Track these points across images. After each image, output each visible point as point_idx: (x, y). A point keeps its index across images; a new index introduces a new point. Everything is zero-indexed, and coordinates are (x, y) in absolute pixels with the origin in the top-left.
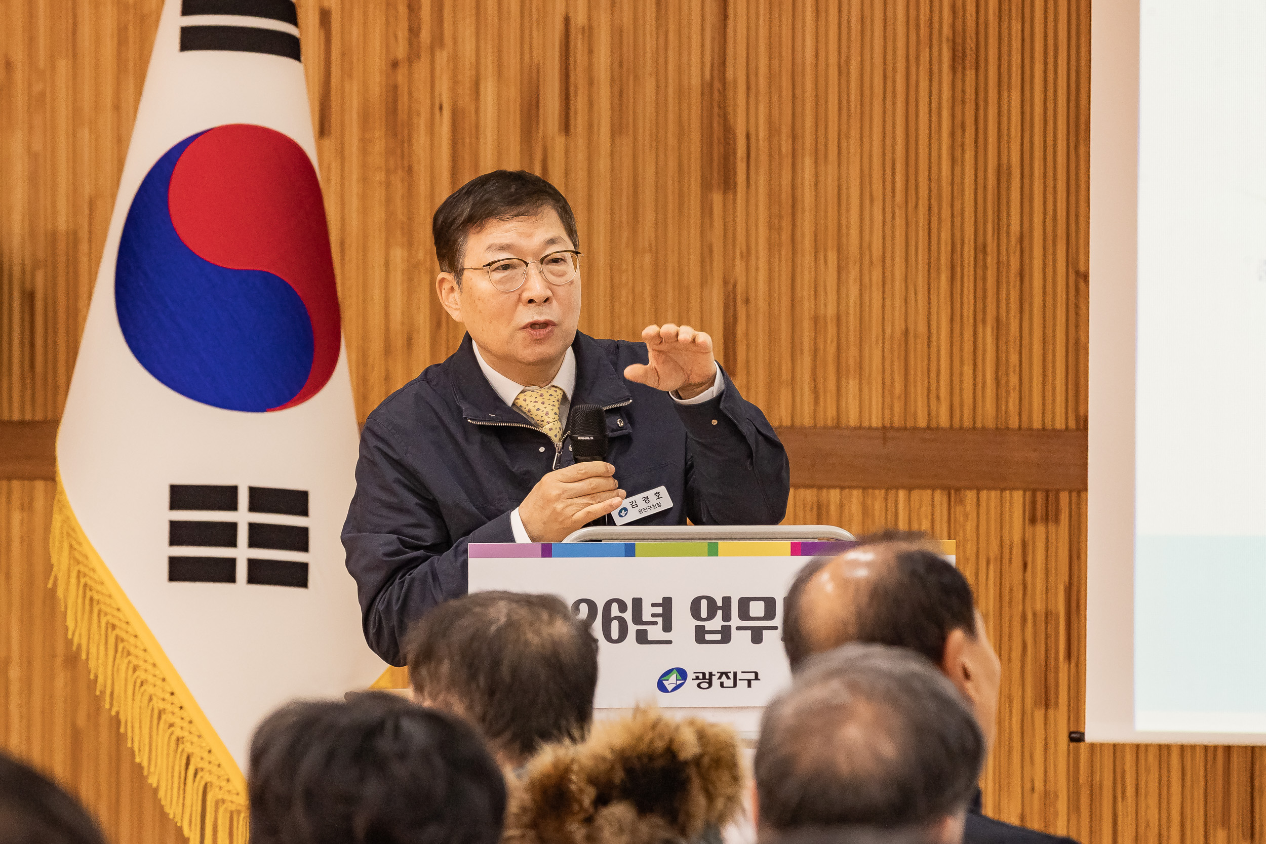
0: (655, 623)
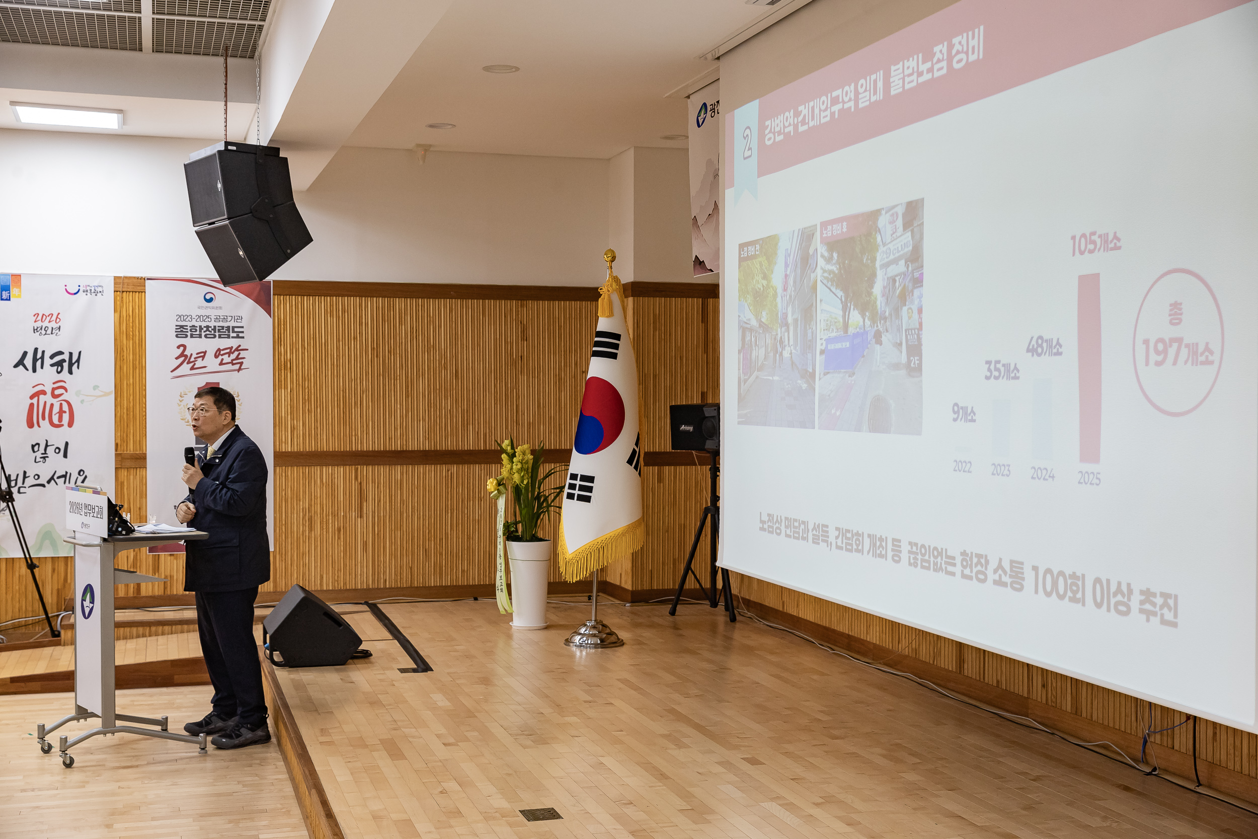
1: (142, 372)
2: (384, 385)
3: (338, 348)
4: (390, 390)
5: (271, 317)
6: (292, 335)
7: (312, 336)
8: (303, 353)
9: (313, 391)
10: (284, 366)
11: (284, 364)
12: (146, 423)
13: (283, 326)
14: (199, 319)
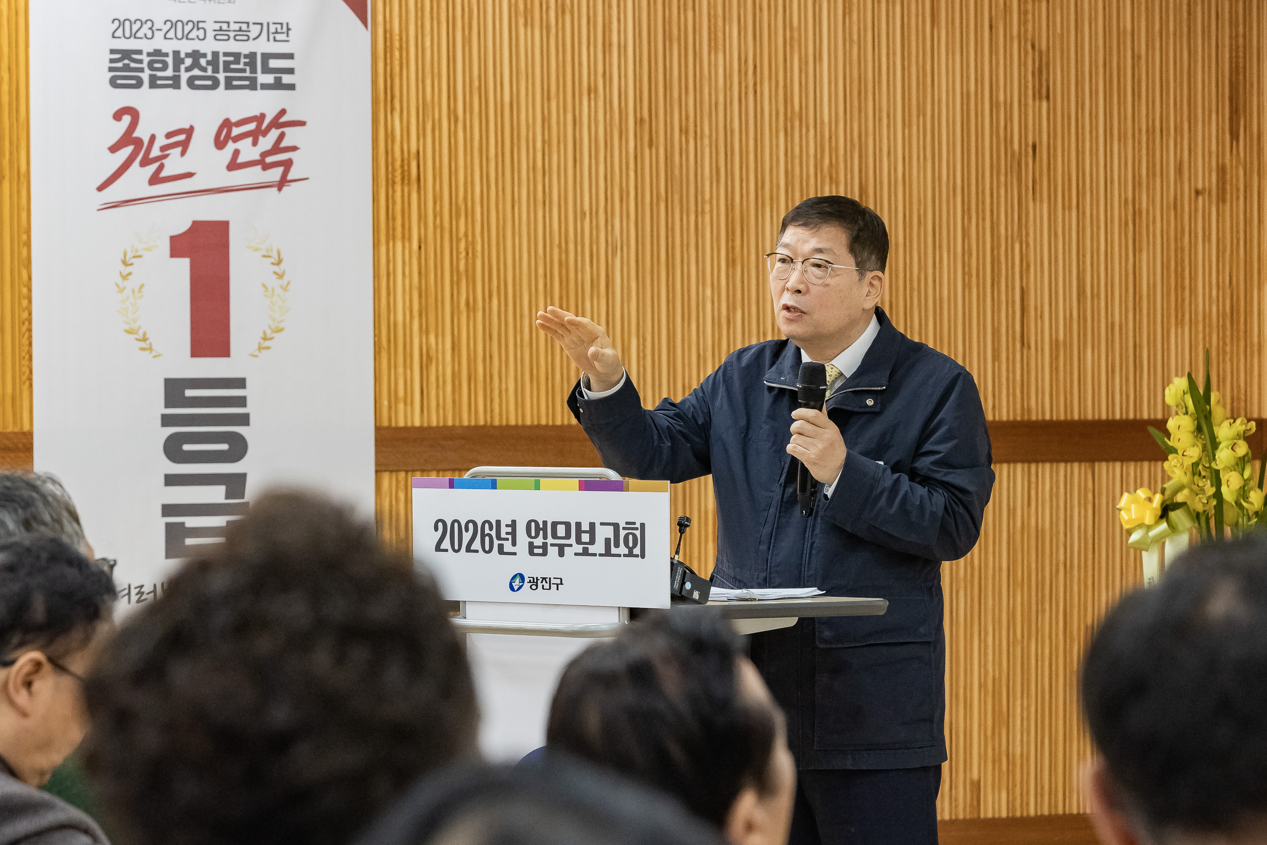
0: (507, 539)
1: (19, 192)
2: (670, 230)
3: (546, 120)
4: (685, 246)
5: (366, 26)
6: (423, 81)
7: (476, 84)
8: (452, 135)
9: (479, 248)
10: (403, 172)
11: (402, 166)
12: (30, 344)
13: (397, 54)
14: (173, 30)
